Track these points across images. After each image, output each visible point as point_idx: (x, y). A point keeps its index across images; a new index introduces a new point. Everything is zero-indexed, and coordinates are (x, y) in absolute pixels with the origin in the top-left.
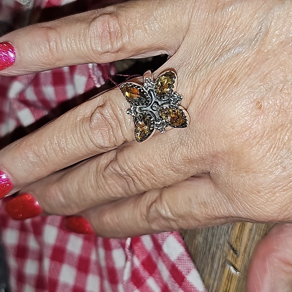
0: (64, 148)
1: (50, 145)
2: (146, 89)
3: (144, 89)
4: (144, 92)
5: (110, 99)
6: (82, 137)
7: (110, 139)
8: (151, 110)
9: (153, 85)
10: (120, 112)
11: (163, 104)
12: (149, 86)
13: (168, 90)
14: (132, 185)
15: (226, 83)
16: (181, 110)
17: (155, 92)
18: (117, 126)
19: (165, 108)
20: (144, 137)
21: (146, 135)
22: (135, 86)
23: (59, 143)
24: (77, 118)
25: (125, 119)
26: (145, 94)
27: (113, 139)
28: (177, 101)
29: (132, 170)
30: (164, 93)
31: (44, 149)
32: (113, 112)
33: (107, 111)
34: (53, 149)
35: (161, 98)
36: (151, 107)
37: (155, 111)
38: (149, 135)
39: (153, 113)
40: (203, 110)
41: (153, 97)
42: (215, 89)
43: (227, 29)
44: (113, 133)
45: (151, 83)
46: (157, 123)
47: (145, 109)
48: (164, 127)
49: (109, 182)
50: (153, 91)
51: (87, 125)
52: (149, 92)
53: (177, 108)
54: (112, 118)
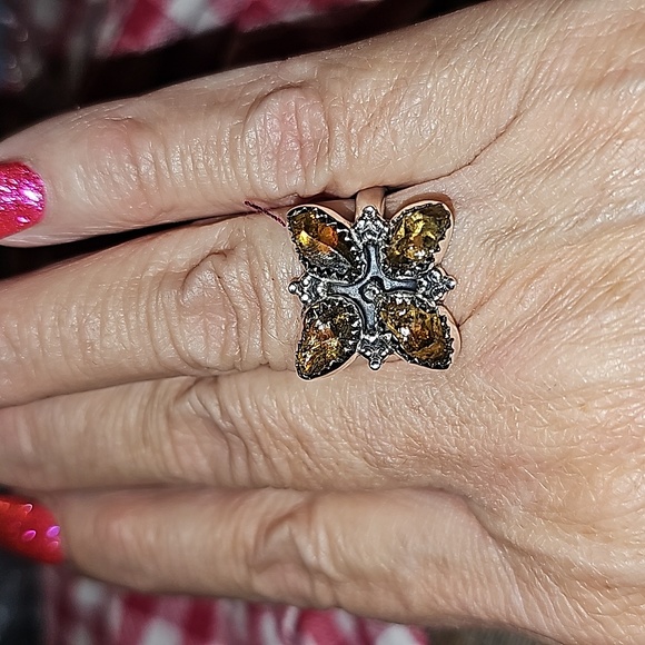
0: (92, 344)
1: (54, 327)
2: (360, 238)
3: (354, 235)
4: (352, 243)
5: (249, 241)
6: (150, 326)
7: (225, 347)
8: (358, 297)
9: (382, 231)
10: (270, 284)
11: (395, 290)
12: (370, 232)
13: (421, 254)
14: (240, 460)
15: (592, 289)
16: (442, 318)
17: (385, 251)
18: (253, 318)
19: (399, 301)
20: (321, 368)
21: (327, 363)
22: (331, 219)
23: (81, 327)
24: (145, 269)
25: (279, 307)
26: (353, 249)
27: (233, 351)
28: (438, 291)
29: (250, 423)
30: (406, 261)
31: (34, 331)
32: (252, 278)
33: (236, 275)
34: (62, 339)
35: (394, 272)
36: (361, 291)
37: (368, 302)
38: (336, 366)
39: (361, 307)
40: (505, 341)
41: (374, 263)
42: (556, 296)
43: (620, 142)
44: (238, 333)
45: (378, 223)
46: (367, 337)
47: (343, 290)
48: (384, 354)
49: (179, 435)
50: (376, 246)
51: (169, 297)
52: (365, 246)
53: (433, 311)
54: (245, 293)
